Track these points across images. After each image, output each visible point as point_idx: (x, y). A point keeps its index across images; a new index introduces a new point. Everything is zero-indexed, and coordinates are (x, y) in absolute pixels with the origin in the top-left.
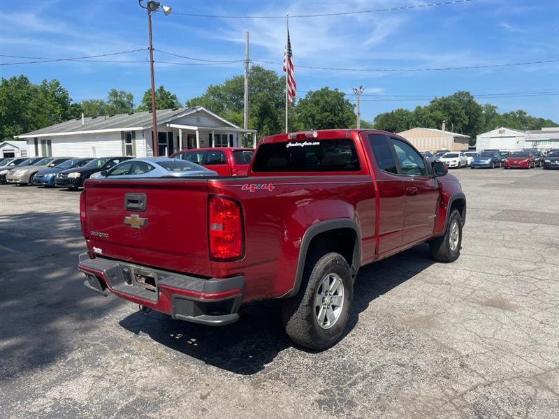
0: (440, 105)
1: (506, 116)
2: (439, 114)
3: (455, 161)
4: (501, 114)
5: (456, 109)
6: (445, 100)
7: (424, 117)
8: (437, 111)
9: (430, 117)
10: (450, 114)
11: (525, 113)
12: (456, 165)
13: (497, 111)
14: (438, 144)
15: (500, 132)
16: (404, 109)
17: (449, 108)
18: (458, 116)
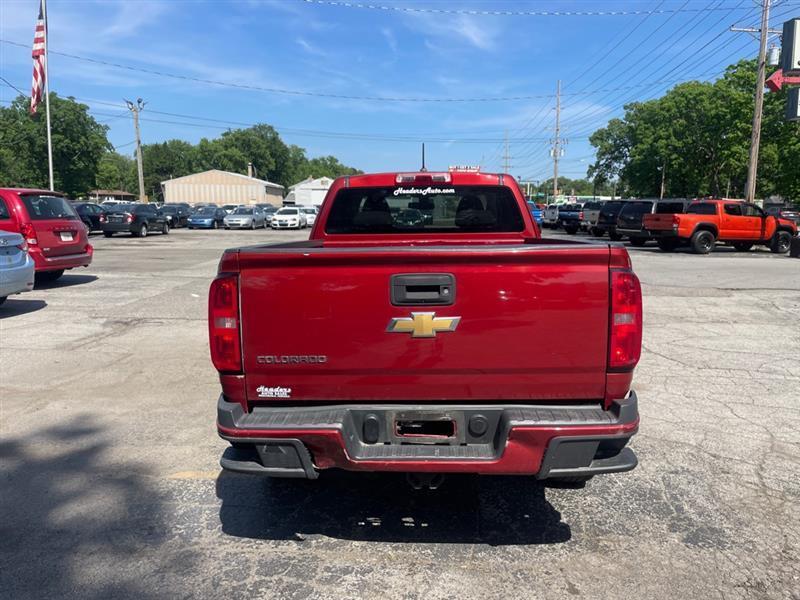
0: (237, 139)
1: (315, 162)
2: (236, 152)
3: (295, 220)
4: (310, 159)
5: (259, 147)
6: (244, 134)
7: (216, 155)
8: (233, 148)
9: (225, 156)
10: (251, 154)
11: (337, 161)
12: (297, 225)
13: (306, 155)
14: (244, 194)
15: (322, 183)
16: (183, 142)
17: (249, 146)
18: (261, 157)
